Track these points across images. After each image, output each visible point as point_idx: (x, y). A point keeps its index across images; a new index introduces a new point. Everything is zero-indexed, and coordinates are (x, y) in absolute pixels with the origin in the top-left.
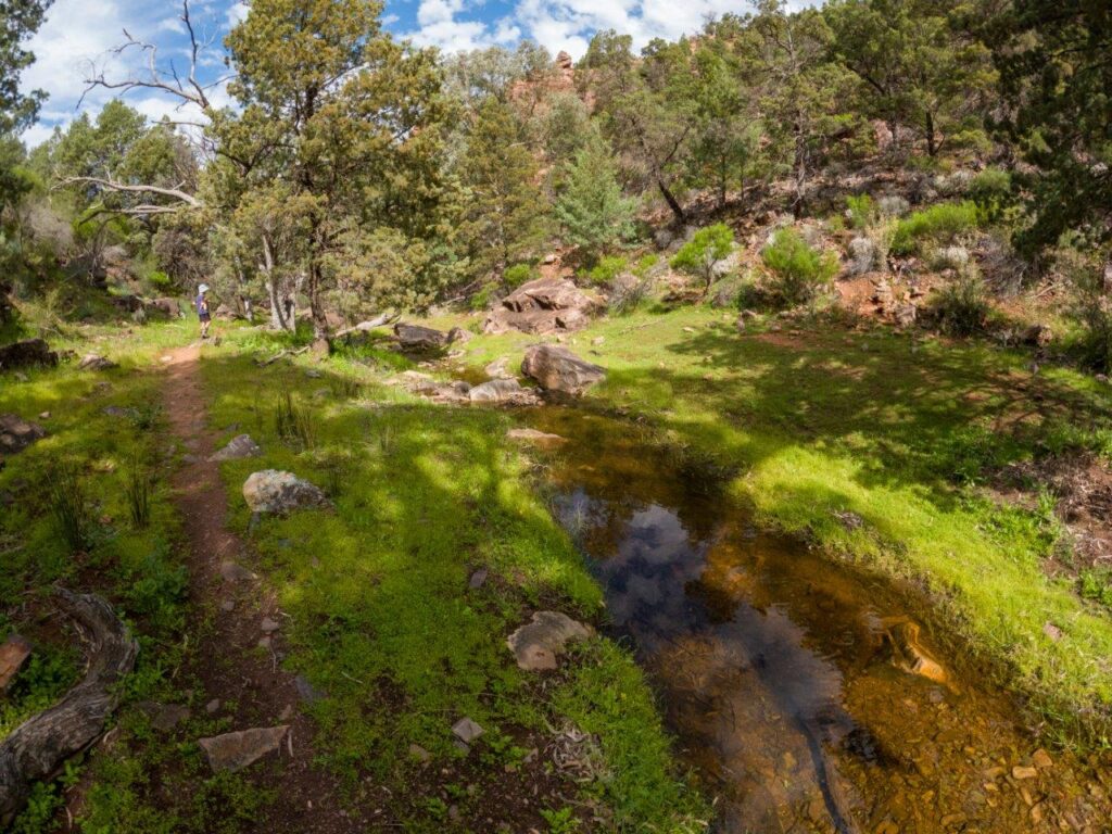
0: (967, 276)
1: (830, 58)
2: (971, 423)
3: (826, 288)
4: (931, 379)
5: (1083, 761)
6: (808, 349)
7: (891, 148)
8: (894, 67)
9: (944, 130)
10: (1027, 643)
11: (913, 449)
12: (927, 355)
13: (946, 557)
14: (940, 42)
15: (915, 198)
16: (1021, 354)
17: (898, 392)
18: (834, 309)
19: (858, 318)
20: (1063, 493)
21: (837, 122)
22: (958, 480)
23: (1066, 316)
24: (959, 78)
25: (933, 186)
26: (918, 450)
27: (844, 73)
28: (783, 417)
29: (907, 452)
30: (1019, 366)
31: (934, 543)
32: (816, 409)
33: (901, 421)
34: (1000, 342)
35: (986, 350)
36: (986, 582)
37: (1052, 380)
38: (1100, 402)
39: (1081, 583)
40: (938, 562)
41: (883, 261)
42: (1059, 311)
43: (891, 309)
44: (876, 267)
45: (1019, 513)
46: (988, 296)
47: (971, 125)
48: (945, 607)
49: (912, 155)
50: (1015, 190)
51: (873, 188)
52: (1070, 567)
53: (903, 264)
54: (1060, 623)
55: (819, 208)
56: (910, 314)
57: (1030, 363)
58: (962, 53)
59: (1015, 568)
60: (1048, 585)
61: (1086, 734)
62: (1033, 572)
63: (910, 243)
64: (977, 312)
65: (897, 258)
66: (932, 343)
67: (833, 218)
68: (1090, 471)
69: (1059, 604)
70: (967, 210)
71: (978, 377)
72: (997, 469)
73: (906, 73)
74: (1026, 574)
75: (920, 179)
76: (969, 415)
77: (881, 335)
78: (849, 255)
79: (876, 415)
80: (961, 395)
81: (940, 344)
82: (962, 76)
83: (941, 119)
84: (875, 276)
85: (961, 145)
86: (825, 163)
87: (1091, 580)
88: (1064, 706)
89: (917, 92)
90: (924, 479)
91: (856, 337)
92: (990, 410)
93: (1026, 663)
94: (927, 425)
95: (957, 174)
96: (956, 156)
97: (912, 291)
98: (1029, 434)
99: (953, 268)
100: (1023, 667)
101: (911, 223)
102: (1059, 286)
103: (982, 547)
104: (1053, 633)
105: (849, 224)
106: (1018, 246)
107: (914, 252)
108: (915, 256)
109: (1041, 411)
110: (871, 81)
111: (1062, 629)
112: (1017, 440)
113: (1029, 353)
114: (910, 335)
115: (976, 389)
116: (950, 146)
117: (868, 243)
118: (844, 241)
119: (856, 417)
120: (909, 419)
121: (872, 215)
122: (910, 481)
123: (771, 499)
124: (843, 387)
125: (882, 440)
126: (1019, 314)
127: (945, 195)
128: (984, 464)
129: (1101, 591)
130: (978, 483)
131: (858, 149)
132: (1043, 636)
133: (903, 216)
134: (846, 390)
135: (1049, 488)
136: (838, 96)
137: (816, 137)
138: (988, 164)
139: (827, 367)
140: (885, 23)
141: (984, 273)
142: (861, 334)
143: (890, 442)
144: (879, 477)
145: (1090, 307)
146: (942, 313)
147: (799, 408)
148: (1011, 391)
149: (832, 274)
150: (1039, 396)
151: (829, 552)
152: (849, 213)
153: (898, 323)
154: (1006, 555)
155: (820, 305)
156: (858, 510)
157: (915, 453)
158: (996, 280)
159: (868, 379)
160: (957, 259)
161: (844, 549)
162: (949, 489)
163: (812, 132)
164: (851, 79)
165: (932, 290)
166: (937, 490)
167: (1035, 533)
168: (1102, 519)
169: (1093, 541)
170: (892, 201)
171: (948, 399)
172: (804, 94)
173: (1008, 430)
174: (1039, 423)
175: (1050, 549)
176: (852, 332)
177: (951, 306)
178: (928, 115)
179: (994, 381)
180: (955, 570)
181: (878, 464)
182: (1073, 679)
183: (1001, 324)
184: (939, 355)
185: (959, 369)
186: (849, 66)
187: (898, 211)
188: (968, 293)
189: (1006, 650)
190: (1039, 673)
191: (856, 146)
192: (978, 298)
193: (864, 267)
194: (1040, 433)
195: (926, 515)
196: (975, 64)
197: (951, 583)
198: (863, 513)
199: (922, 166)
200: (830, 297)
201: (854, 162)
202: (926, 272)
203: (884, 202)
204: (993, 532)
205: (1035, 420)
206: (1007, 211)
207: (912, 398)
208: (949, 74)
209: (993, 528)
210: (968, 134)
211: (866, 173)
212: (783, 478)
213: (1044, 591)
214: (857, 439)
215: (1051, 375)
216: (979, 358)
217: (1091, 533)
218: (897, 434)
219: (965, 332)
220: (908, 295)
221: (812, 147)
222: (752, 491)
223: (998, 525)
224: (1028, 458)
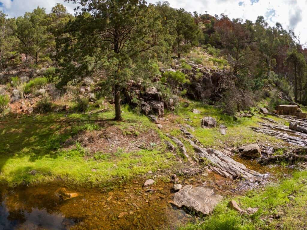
0: (45, 96)
1: (14, 34)
2: (53, 134)
3: (7, 106)
4: (40, 126)
5: (119, 188)
6: (5, 127)
7: (25, 62)
8: (30, 39)
9: (40, 57)
10: (90, 176)
11: (41, 147)
12: (38, 120)
13: (61, 169)
14: (44, 33)
15: (31, 76)
16: (62, 113)
17: (32, 132)
18: (10, 113)
19: (17, 114)
20: (81, 141)
21: (12, 54)
22: (55, 149)
23: (72, 101)
24: (46, 43)
25: (36, 73)
26: (43, 146)
27: (16, 39)
28: (3, 151)
29: (40, 148)
30: (62, 116)
31: (56, 167)
32: (12, 145)
33: (36, 140)
34: (56, 112)
35: (53, 115)
36: (73, 169)
37: (71, 117)
38: (84, 119)
39: (95, 158)
40: (60, 171)
41: (22, 96)
42: (70, 101)
43: (26, 110)
44: (20, 98)
45: (73, 150)
46: (51, 101)
47: (47, 56)
48: (67, 180)
49: (31, 64)
50: (56, 73)
51: (19, 74)
52: (90, 156)
53: (28, 96)
54: (95, 168)
55: (4, 81)
56: (31, 110)
57: (65, 115)
58: (49, 37)
59: (78, 163)
60: (87, 162)
61: (116, 183)
62: (82, 161)
63: (29, 89)
64: (49, 105)
65: (26, 94)
66: (39, 116)
67: (8, 84)
68: (86, 134)
69: (92, 164)
70: (44, 79)
71: (53, 122)
72: (64, 143)
73: (33, 41)
74: (81, 162)
75: (32, 71)
76: (52, 132)
77: (24, 118)
78: (13, 95)
79: (28, 141)
80: (49, 128)
81: (41, 116)
82: (47, 43)
83: (40, 54)
84: (20, 100)
85: (44, 61)
86: (6, 67)
87: (96, 156)
88: (107, 182)
89: (35, 46)
90: (47, 153)
91: (17, 120)
92: (57, 129)
93: (93, 180)
94: (42, 139)
95: (43, 69)
96: (43, 64)
97: (31, 103)
98: (69, 131)
99: (42, 95)
100: (93, 181)
101: (29, 84)
102: (69, 95)
103: (68, 162)
104: (94, 171)
105: (12, 86)
106: (57, 87)
107: (31, 92)
108: (31, 93)
109: (70, 125)
110: (23, 42)
111: (96, 169)
112: (66, 134)
113: (64, 112)
114: (32, 116)
115: (52, 125)
116: (42, 61)
117: (17, 91)
118: (11, 91)
119: (23, 143)
120: (38, 139)
121: (18, 83)
122: (44, 155)
123: (10, 177)
124: (17, 136)
125: (32, 147)
126: (60, 104)
127: (39, 75)
128: (60, 143)
129: (100, 157)
130: (61, 148)
131: (16, 63)
132: (93, 172)
133: (27, 82)
134: (18, 137)
135: (77, 142)
136: (13, 46)
137: (5, 58)
138: (51, 66)
139: (11, 131)
140: (31, 26)
141: (50, 95)
142: (19, 119)
143: (35, 147)
144: (35, 158)
145: (77, 98)
146: (40, 108)
147: (7, 147)
148: (61, 123)
149: (8, 102)
150: (69, 122)
151: (33, 184)
152: (12, 82)
153: (28, 113)
154: (75, 161)
155: (6, 112)
156: (34, 169)
157: (42, 147)
158: (53, 96)
159: (23, 131)
160: (42, 92)
161: (35, 181)
162: (54, 153)
163: (4, 57)
164: (17, 41)
165: (36, 102)
166: (51, 154)
167: (79, 153)
168: (93, 143)
169: (93, 148)
170: (24, 78)
171: (46, 130)
172: (4, 45)
173: (63, 133)
174: (70, 128)
175: (84, 154)
176: (16, 119)
177: (42, 105)
178: (37, 53)
179: (57, 122)
180: (65, 171)
181: (34, 154)
182: (105, 176)
183: (55, 107)
184: (41, 119)
185: (47, 122)
186: (18, 37)
187: (26, 80)
188: (46, 101)
189: (87, 180)
190: (97, 180)
191: (15, 61)
192: (49, 102)
193: (17, 98)
194: (71, 131)
195: (51, 162)
196: (52, 40)
197: (66, 174)
198: (35, 169)
199: (33, 67)
200: (8, 109)
201: (15, 67)
202: (34, 97)
203: (22, 78)
204: (69, 158)
205: (69, 128)
206: (54, 78)
207: (36, 133)
208: (45, 42)
209: (69, 156)
210: (46, 58)
211: (18, 70)
212: (11, 170)
213: (88, 164)
214: (26, 150)
215: (71, 116)
216: (51, 117)
217: (91, 147)
218: (35, 144)
219: (46, 111)
220: (30, 104)
221: (3, 62)
222: (4, 178)
223: (69, 155)
224: (70, 137)
